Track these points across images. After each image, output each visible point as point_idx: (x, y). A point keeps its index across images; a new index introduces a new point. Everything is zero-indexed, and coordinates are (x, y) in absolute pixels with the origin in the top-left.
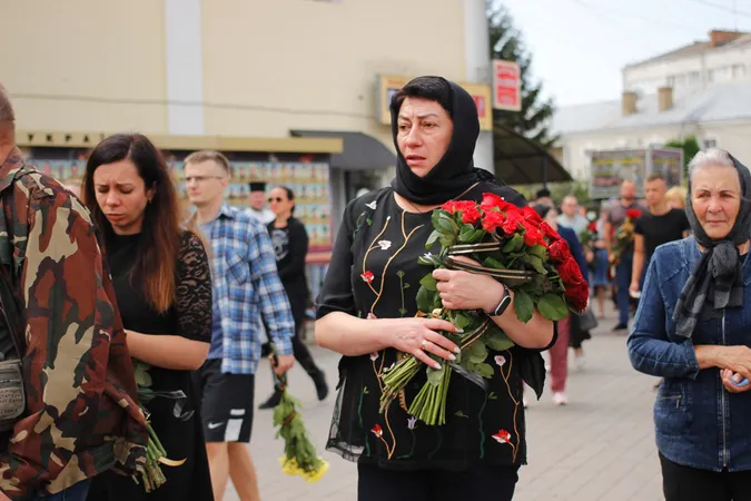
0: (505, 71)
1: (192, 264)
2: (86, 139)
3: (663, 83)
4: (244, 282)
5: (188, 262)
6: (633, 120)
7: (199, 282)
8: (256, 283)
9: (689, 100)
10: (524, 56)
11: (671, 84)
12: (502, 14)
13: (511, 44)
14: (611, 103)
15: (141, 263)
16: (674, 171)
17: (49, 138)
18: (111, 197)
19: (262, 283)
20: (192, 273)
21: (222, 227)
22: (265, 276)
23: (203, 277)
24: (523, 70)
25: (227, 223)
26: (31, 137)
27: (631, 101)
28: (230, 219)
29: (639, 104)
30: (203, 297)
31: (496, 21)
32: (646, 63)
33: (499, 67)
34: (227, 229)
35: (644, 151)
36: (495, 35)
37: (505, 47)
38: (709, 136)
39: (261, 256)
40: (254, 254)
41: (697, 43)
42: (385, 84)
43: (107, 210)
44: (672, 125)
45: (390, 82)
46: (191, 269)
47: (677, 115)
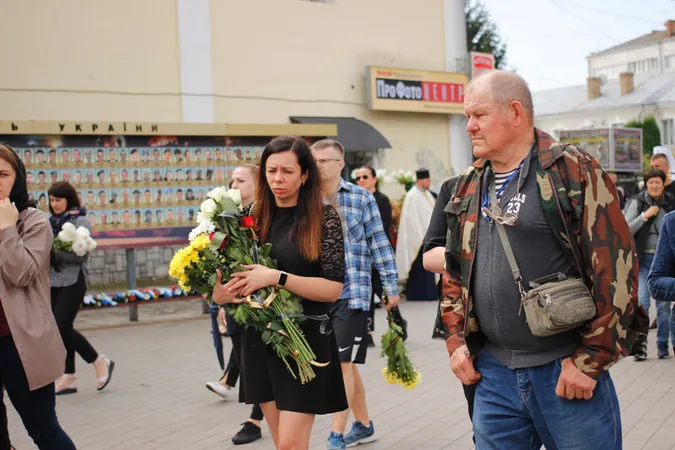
0: (481, 61)
1: (332, 228)
2: (111, 128)
3: (624, 69)
4: (361, 239)
5: (329, 226)
6: (598, 102)
7: (337, 241)
8: (369, 240)
9: (649, 84)
10: (499, 47)
11: (632, 70)
12: (479, 10)
13: (487, 37)
14: (577, 87)
15: (297, 228)
16: (635, 147)
17: (78, 127)
18: (277, 176)
19: (374, 240)
20: (332, 234)
21: (342, 198)
22: (376, 235)
23: (339, 237)
24: (498, 60)
25: (345, 195)
26: (62, 127)
27: (595, 86)
28: (348, 191)
29: (603, 89)
30: (340, 251)
31: (473, 17)
32: (608, 52)
33: (476, 58)
34: (345, 200)
35: (608, 129)
36: (472, 29)
37: (481, 40)
38: (667, 116)
39: (372, 219)
40: (368, 218)
41: (654, 32)
42: (374, 75)
43: (273, 186)
44: (634, 106)
45: (379, 72)
46: (330, 231)
47: (637, 98)
